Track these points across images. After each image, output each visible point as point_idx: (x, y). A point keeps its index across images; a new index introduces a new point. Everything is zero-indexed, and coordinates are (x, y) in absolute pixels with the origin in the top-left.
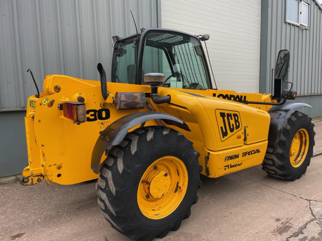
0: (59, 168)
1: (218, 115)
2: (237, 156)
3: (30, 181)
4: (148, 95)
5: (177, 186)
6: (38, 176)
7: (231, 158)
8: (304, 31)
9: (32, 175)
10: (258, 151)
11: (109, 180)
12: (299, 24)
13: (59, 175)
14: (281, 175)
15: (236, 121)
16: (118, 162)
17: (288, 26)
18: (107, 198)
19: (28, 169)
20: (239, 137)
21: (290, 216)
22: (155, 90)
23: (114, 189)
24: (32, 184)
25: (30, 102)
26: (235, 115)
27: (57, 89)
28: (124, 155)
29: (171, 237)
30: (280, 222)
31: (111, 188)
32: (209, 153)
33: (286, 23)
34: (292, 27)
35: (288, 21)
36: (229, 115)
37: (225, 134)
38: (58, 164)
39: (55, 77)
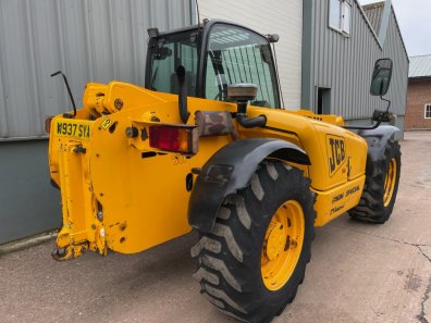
0: (123, 228)
1: (328, 142)
2: (341, 196)
3: (70, 253)
4: (234, 115)
5: (288, 241)
6: (81, 244)
7: (337, 199)
8: (346, 40)
9: (73, 244)
10: (358, 188)
11: (227, 240)
12: (341, 31)
13: (123, 240)
14: (372, 218)
15: (342, 150)
16: (239, 213)
17: (331, 32)
18: (225, 267)
19: (66, 235)
20: (344, 171)
21: (409, 267)
22: (242, 108)
23: (240, 252)
24: (73, 257)
25: (59, 126)
26: (342, 142)
27: (119, 104)
28: (246, 202)
29: (290, 312)
30: (404, 275)
31: (233, 252)
32: (317, 194)
34: (335, 34)
35: (331, 26)
36: (337, 142)
37: (333, 168)
38: (122, 222)
39: (115, 85)
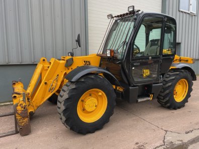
8: (194, 17)
12: (189, 12)
17: (181, 14)
21: (147, 141)
30: (137, 145)
33: (179, 11)
34: (184, 14)
35: (181, 10)
